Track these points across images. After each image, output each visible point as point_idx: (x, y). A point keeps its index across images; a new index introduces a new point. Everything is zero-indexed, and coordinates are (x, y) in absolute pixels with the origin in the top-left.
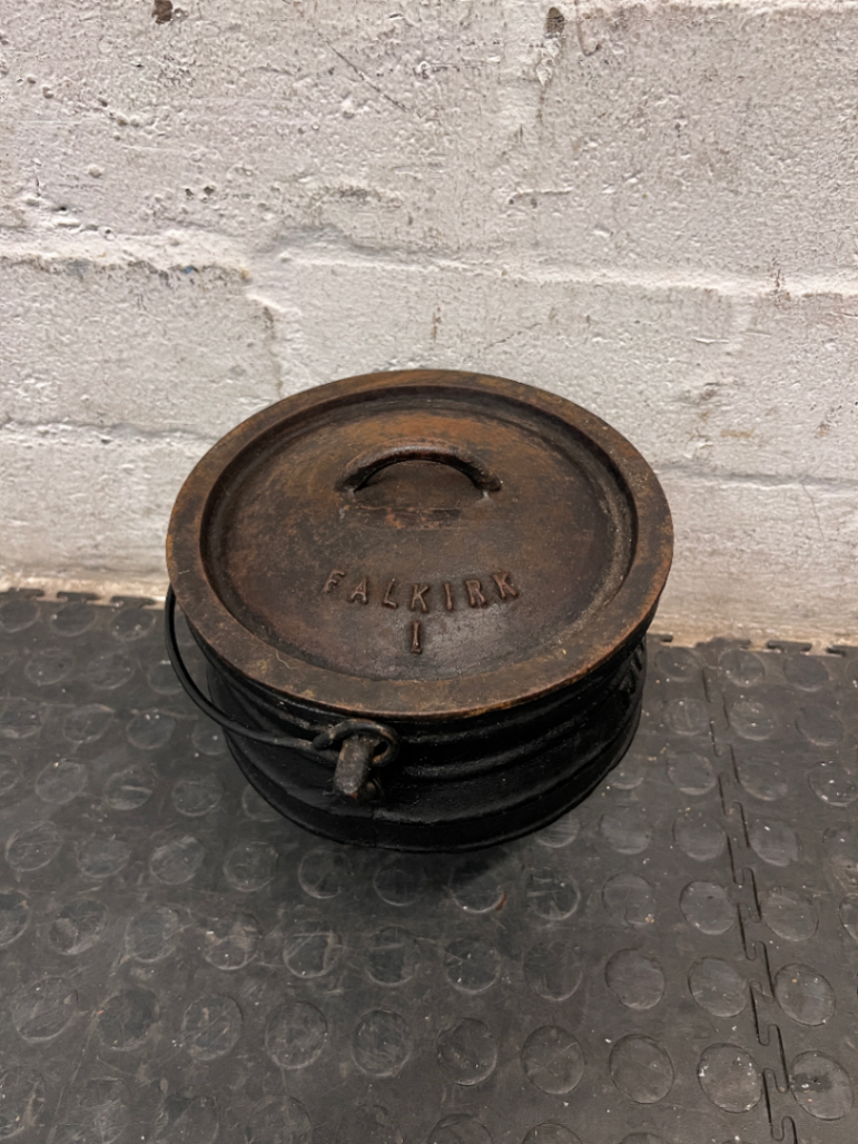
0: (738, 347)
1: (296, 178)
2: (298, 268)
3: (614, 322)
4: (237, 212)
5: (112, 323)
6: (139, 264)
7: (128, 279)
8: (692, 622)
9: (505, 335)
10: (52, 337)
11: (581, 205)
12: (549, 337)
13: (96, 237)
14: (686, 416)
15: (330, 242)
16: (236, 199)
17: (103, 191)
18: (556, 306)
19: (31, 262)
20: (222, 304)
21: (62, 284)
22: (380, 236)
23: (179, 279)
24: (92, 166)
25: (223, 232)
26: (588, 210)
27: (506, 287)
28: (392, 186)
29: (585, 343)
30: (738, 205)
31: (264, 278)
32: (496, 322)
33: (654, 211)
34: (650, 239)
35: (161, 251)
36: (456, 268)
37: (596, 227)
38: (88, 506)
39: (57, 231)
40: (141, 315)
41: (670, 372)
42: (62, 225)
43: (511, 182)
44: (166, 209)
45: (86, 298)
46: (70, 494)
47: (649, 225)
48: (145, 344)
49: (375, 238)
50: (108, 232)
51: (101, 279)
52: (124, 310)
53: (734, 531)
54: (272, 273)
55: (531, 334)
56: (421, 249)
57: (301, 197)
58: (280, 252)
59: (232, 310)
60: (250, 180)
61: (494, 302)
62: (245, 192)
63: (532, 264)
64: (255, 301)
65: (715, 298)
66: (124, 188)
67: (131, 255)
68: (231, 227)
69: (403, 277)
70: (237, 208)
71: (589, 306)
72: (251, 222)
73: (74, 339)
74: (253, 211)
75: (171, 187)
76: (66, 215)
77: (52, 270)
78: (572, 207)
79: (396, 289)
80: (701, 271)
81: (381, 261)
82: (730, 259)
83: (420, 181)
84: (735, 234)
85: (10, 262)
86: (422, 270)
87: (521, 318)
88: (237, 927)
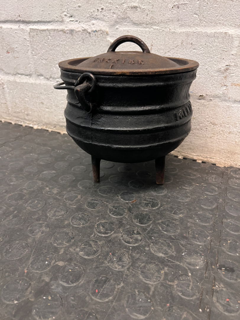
0: (235, 52)
1: (122, 4)
2: (120, 31)
3: (199, 44)
4: (108, 15)
5: (77, 48)
6: (85, 30)
7: (82, 35)
8: (223, 161)
9: (169, 50)
10: (64, 52)
11: (190, 7)
12: (181, 50)
13: (77, 23)
14: (220, 78)
15: (128, 22)
16: (108, 11)
17: (80, 11)
18: (183, 40)
19: (63, 31)
20: (101, 41)
21: (68, 36)
22: (140, 20)
23: (93, 34)
24: (79, 4)
25: (104, 21)
26: (192, 9)
27: (170, 34)
28: (143, 5)
29: (191, 52)
30: (233, 5)
31: (112, 34)
32: (167, 45)
33: (210, 8)
34: (209, 17)
35: (90, 27)
36: (158, 29)
37: (194, 14)
38: (63, 105)
39: (70, 22)
40: (83, 45)
41: (215, 61)
42: (71, 21)
43: (173, 2)
44: (92, 15)
45: (72, 40)
46: (60, 101)
47: (209, 12)
48: (83, 54)
49: (138, 20)
50: (80, 22)
51: (76, 35)
52: (80, 44)
53: (237, 124)
54: (114, 33)
55: (176, 49)
56: (150, 23)
57: (122, 9)
58: (116, 26)
59: (103, 43)
60: (111, 5)
61: (167, 39)
62: (110, 9)
63: (177, 27)
64: (109, 40)
65: (228, 35)
66: (85, 10)
67: (83, 28)
68: (106, 19)
69: (144, 32)
70: (108, 13)
71: (192, 39)
72: (110, 17)
73: (68, 52)
74: (111, 14)
75: (94, 8)
76: (72, 18)
77: (66, 33)
78: (188, 8)
79: (142, 36)
80: (224, 27)
81: (139, 28)
82: (232, 23)
83: (150, 3)
84: (233, 14)
85: (58, 31)
86: (149, 30)
87: (174, 44)
88: (56, 189)
